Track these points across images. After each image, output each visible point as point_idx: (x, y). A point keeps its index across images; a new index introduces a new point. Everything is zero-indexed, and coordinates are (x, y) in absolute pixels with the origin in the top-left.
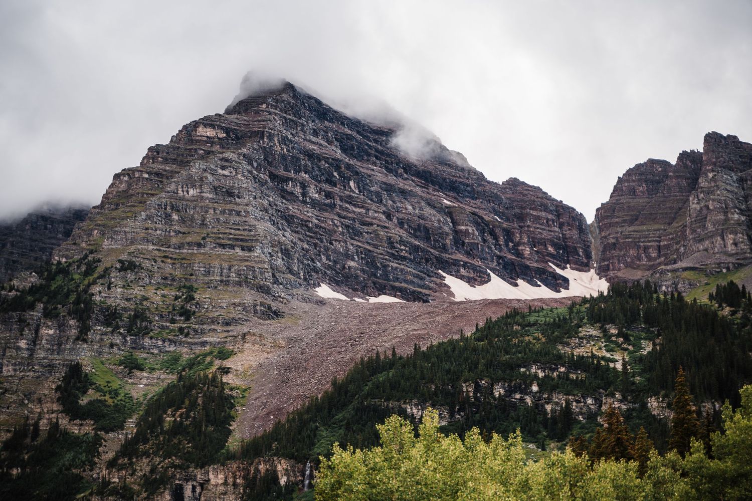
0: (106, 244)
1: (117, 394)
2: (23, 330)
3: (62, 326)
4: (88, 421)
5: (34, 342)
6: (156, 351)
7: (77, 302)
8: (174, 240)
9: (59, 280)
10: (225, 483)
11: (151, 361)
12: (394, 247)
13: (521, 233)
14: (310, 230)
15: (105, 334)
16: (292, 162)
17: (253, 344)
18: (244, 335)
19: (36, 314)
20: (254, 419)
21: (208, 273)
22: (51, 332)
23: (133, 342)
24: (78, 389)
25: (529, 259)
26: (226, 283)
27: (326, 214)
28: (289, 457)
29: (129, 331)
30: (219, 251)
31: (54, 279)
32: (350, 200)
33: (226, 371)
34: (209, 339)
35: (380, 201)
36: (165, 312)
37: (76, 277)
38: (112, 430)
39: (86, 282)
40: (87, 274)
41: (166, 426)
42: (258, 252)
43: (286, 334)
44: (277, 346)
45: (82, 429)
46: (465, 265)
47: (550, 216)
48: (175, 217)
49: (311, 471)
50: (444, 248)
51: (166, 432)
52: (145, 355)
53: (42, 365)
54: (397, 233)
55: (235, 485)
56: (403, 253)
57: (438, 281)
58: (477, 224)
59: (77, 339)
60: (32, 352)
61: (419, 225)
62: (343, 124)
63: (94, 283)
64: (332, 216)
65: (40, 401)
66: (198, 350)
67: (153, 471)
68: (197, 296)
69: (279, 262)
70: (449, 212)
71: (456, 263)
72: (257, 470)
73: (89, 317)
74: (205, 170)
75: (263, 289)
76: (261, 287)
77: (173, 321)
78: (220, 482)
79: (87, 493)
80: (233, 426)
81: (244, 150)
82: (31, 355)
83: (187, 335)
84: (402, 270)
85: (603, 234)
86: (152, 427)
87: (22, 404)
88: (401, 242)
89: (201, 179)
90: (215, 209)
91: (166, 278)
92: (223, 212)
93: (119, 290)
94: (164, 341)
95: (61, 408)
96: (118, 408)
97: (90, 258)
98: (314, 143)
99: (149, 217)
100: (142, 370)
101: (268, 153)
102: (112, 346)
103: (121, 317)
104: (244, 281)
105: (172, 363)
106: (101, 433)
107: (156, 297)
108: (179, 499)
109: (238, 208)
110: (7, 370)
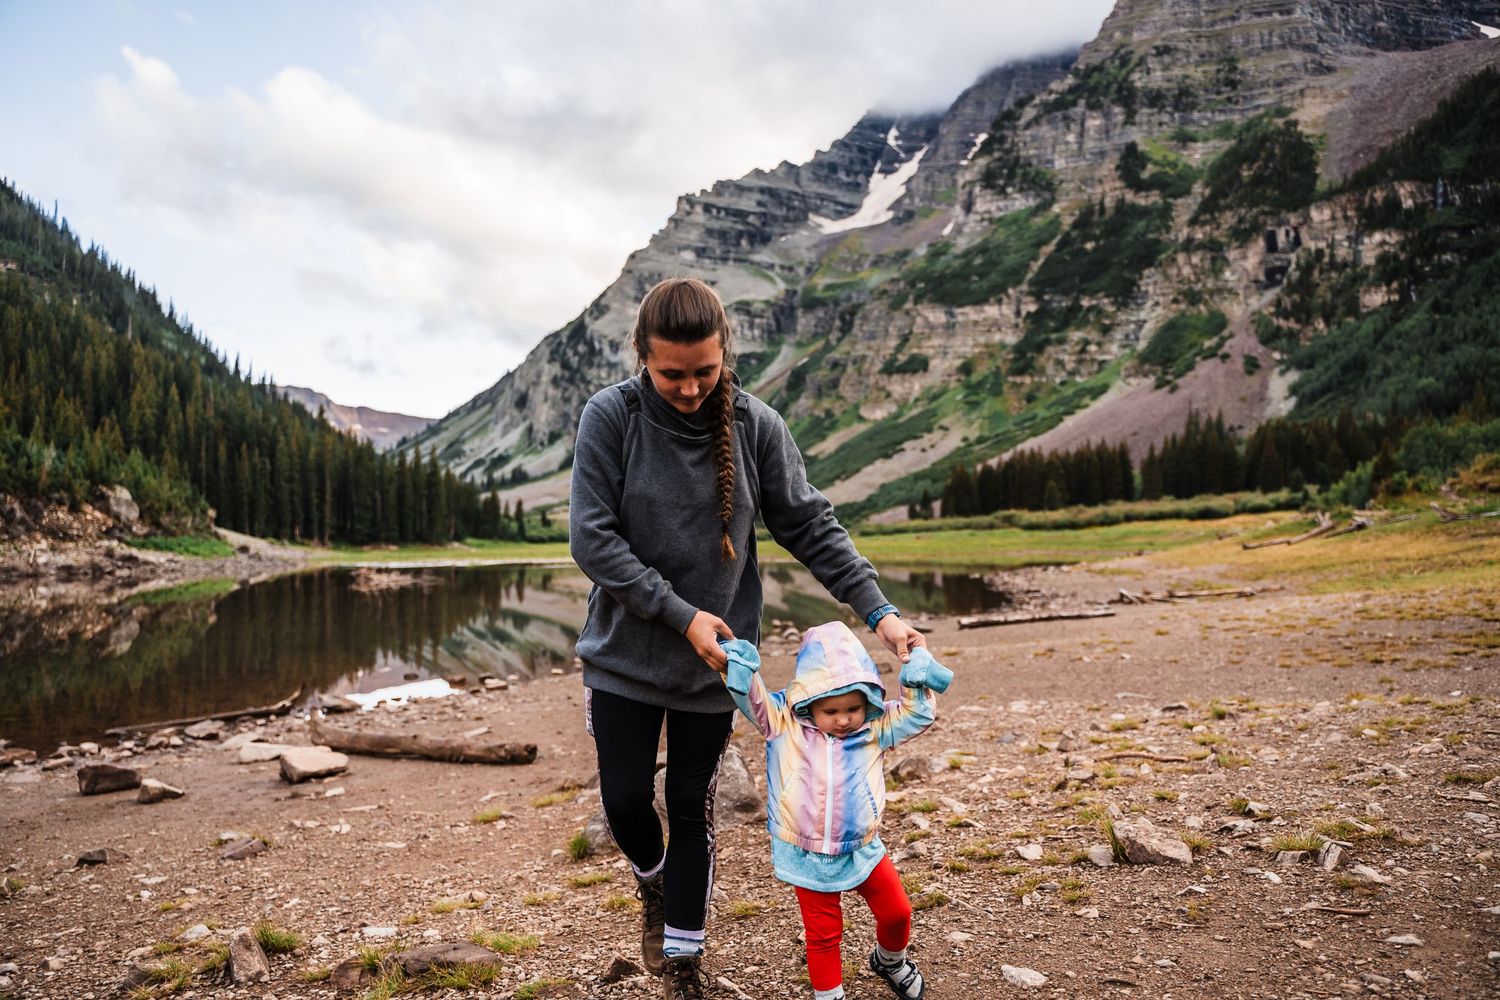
1: (1177, 166)
2: (1068, 127)
3: (1107, 116)
4: (1154, 192)
5: (1082, 135)
6: (1205, 123)
7: (1120, 90)
8: (1206, 20)
9: (1096, 77)
10: (1333, 218)
11: (1202, 133)
15: (1152, 115)
17: (1314, 97)
18: (1302, 92)
19: (1080, 108)
20: (1342, 160)
21: (1247, 42)
22: (1097, 122)
23: (1182, 118)
24: (1137, 165)
26: (1269, 48)
28: (1412, 178)
29: (1176, 108)
30: (1256, 20)
31: (1090, 77)
33: (1295, 123)
34: (1261, 102)
36: (1210, 87)
37: (1112, 71)
38: (1180, 196)
39: (1124, 72)
40: (1122, 66)
41: (1246, 180)
42: (1298, 14)
43: (1345, 84)
44: (1340, 96)
45: (1154, 198)
49: (1445, 188)
51: (1246, 185)
52: (1194, 129)
53: (1092, 154)
56: (1436, 6)
57: (1475, 31)
59: (1125, 123)
60: (1080, 144)
63: (1132, 71)
65: (1101, 182)
66: (1251, 114)
67: (1241, 221)
68: (1240, 66)
69: (1320, 21)
71: (1489, 11)
72: (1373, 199)
73: (1134, 102)
75: (1310, 48)
76: (1307, 46)
77: (1219, 93)
78: (1326, 218)
79: (1170, 252)
80: (1319, 170)
82: (1080, 148)
83: (1237, 103)
84: (1436, 24)
86: (1230, 183)
87: (1080, 190)
91: (1202, 56)
93: (1159, 74)
94: (1213, 112)
95: (1123, 184)
96: (1181, 177)
97: (1123, 51)
99: (1174, 4)
100: (1196, 141)
102: (1161, 124)
103: (1165, 97)
104: (1288, 43)
105: (1225, 131)
106: (1171, 200)
107: (1197, 74)
108: (1272, 245)
110: (1059, 164)
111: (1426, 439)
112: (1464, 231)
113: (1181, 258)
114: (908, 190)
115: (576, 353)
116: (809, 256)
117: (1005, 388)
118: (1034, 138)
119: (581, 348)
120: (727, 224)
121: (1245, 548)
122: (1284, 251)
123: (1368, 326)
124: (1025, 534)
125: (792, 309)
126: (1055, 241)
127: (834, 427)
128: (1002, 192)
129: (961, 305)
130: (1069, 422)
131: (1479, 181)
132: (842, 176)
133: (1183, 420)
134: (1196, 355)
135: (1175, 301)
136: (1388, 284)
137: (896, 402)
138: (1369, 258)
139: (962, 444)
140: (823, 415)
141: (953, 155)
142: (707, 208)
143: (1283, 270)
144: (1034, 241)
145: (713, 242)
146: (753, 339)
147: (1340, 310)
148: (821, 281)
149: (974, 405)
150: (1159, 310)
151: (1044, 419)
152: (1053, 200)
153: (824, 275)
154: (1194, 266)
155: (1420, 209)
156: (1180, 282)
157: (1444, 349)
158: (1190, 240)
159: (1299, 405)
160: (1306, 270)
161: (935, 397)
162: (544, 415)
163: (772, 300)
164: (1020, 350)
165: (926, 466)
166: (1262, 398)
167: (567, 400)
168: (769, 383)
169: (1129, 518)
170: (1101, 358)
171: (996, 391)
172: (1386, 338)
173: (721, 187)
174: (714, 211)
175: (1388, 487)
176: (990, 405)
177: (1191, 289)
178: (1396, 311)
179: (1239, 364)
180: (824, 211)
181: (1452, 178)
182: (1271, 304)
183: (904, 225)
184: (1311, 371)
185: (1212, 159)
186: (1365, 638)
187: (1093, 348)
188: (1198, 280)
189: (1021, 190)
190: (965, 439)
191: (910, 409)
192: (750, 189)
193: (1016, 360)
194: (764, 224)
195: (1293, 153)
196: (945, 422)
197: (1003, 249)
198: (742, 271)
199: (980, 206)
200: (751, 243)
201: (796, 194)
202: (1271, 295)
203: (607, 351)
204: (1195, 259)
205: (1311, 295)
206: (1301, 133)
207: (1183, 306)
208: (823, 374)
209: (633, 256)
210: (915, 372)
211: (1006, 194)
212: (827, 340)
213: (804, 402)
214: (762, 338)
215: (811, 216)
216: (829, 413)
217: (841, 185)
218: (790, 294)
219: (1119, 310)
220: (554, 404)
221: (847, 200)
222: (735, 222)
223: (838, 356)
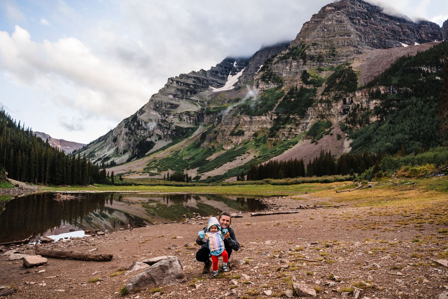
0: (306, 39)
1: (318, 78)
2: (287, 65)
3: (298, 62)
4: (311, 85)
5: (291, 67)
6: (326, 66)
7: (302, 55)
8: (326, 36)
9: (295, 50)
10: (362, 95)
11: (325, 69)
12: (387, 36)
14: (362, 32)
15: (311, 62)
17: (357, 61)
18: (353, 59)
19: (290, 59)
20: (364, 79)
21: (338, 44)
22: (295, 64)
23: (319, 64)
24: (307, 77)
25: (425, 38)
26: (344, 46)
27: (366, 28)
28: (384, 85)
29: (318, 61)
30: (341, 37)
31: (293, 50)
32: (372, 24)
33: (351, 67)
34: (342, 61)
35: (380, 24)
36: (327, 55)
37: (300, 49)
38: (319, 87)
39: (303, 50)
40: (302, 48)
41: (338, 83)
42: (352, 36)
43: (365, 57)
44: (364, 61)
45: (311, 87)
46: (407, 40)
47: (428, 26)
48: (325, 30)
49: (393, 89)
50: (400, 36)
51: (338, 85)
52: (323, 67)
53: (294, 73)
54: (387, 32)
55: (365, 95)
56: (390, 37)
58: (409, 29)
59: (303, 64)
60: (290, 70)
61: (392, 30)
62: (366, 4)
63: (306, 49)
64: (368, 28)
65: (296, 81)
66: (339, 64)
67: (336, 95)
68: (336, 50)
69: (358, 39)
70: (399, 26)
71: (404, 40)
72: (373, 90)
73: (306, 59)
74: (333, 16)
76: (355, 46)
77: (330, 57)
78: (360, 95)
79: (316, 103)
80: (358, 81)
81: (342, 11)
82: (290, 71)
83: (335, 61)
84: (390, 42)
85: (446, 29)
86: (333, 83)
87: (290, 83)
88: (389, 34)
89: (332, 19)
90: (337, 27)
91: (325, 47)
92: (340, 27)
93: (313, 51)
94: (328, 63)
95: (303, 82)
96: (319, 81)
97: (303, 44)
98: (360, 9)
99: (318, 31)
100: (323, 71)
101: (348, 11)
102: (313, 65)
103: (315, 58)
104: (349, 45)
105: (332, 68)
106: (316, 88)
107: (324, 52)
108: (345, 102)
109: (344, 25)
110: (284, 75)
111: (388, 161)
112: (398, 101)
113: (319, 105)
114: (239, 80)
115: (134, 125)
116: (209, 99)
117: (267, 141)
118: (277, 67)
119: (135, 124)
120: (183, 87)
121: (337, 192)
122: (348, 104)
123: (372, 127)
124: (272, 186)
125: (203, 114)
126: (283, 98)
127: (214, 151)
128: (267, 82)
129: (255, 116)
130: (286, 152)
131: (402, 87)
132: (219, 75)
133: (319, 153)
134: (323, 134)
135: (317, 117)
136: (377, 115)
137: (234, 144)
138: (372, 107)
139: (254, 158)
140: (211, 148)
141: (253, 71)
142: (177, 82)
143: (348, 110)
144: (277, 97)
145: (179, 93)
146: (190, 123)
147: (364, 122)
148: (212, 106)
149: (258, 146)
150: (313, 120)
151: (278, 151)
152: (282, 86)
153: (213, 104)
154: (323, 107)
155: (386, 94)
156: (319, 112)
157: (393, 135)
158: (321, 100)
159: (352, 149)
160: (354, 110)
161: (246, 143)
162: (122, 145)
163: (197, 111)
164: (271, 130)
165: (243, 164)
166: (342, 147)
167: (130, 140)
168: (195, 137)
169: (303, 182)
170: (295, 133)
171: (264, 142)
172: (377, 131)
173: (182, 76)
174: (180, 83)
175: (377, 175)
176: (262, 146)
177: (322, 114)
178: (380, 123)
179: (335, 137)
180: (214, 85)
181: (395, 86)
182: (344, 120)
183: (238, 91)
184: (356, 139)
185: (328, 76)
186: (370, 222)
187: (293, 130)
188: (324, 112)
189: (273, 82)
190: (255, 156)
191: (238, 147)
192: (191, 77)
193: (270, 133)
194: (195, 88)
195: (351, 76)
196: (248, 151)
197: (267, 99)
198: (187, 102)
199: (260, 86)
200: (191, 94)
201: (205, 79)
202: (344, 117)
203: (144, 125)
204: (323, 105)
205: (356, 118)
206: (353, 70)
207: (319, 119)
208: (212, 135)
209: (153, 96)
210: (240, 135)
211: (268, 83)
212: (213, 125)
213: (206, 143)
214: (193, 123)
215: (209, 86)
216: (213, 147)
217: (219, 78)
218: (202, 110)
219: (301, 119)
220: (126, 141)
221: (221, 82)
222: (186, 87)
223: (216, 129)
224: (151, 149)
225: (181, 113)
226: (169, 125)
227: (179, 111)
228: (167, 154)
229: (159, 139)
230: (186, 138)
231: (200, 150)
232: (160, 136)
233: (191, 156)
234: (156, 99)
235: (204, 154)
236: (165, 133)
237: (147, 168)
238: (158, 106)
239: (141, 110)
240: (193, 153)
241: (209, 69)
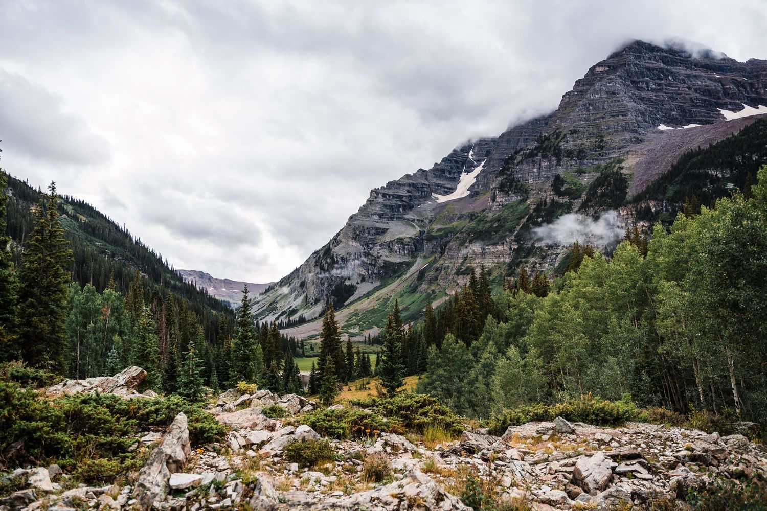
0: (563, 124)
1: (576, 184)
2: (534, 165)
3: (550, 161)
4: (566, 197)
5: (540, 169)
6: (590, 165)
7: (555, 150)
8: (592, 118)
9: (546, 143)
10: (628, 214)
11: (589, 169)
12: (693, 102)
13: (758, 84)
14: (652, 102)
15: (568, 161)
16: (640, 74)
17: (632, 155)
18: (628, 152)
19: (539, 157)
20: (637, 186)
21: (608, 129)
22: (546, 164)
23: (580, 162)
24: (560, 184)
25: (763, 95)
26: (617, 131)
27: (659, 94)
28: (655, 199)
29: (578, 158)
30: (612, 118)
31: (544, 143)
32: (670, 85)
33: (622, 168)
34: (612, 156)
35: (685, 83)
36: (592, 148)
37: (553, 140)
38: (576, 199)
39: (557, 142)
40: (557, 138)
41: (599, 194)
42: (629, 116)
43: (647, 148)
44: (643, 154)
45: (566, 200)
46: (730, 104)
48: (591, 108)
50: (719, 98)
51: (599, 197)
52: (585, 167)
53: (544, 177)
54: (694, 95)
55: (632, 214)
56: (699, 104)
57: (717, 113)
58: (735, 84)
59: (557, 165)
60: (539, 173)
61: (705, 90)
63: (561, 141)
64: (662, 94)
65: (545, 191)
66: (608, 161)
68: (605, 139)
69: (640, 118)
70: (719, 81)
71: (726, 104)
72: (641, 207)
73: (560, 155)
74: (601, 86)
76: (633, 130)
77: (596, 151)
78: (625, 213)
80: (628, 190)
81: (618, 73)
82: (539, 174)
83: (602, 156)
84: (699, 112)
86: (593, 195)
87: (538, 193)
88: (697, 99)
89: (600, 90)
90: (608, 101)
91: (590, 134)
92: (612, 102)
93: (571, 142)
94: (593, 160)
95: (554, 193)
96: (577, 190)
97: (557, 132)
98: (650, 63)
99: (580, 110)
100: (585, 173)
101: (628, 72)
102: (571, 165)
103: (573, 153)
104: (625, 129)
105: (597, 168)
106: (572, 201)
107: (587, 142)
109: (618, 99)
110: (531, 181)
114: (477, 181)
115: (327, 262)
116: (430, 214)
118: (521, 170)
119: (329, 260)
120: (393, 202)
125: (422, 241)
126: (527, 217)
127: (435, 298)
128: (507, 193)
129: (488, 245)
131: (677, 203)
132: (447, 174)
137: (461, 287)
140: (431, 293)
141: (496, 165)
142: (384, 195)
144: (519, 216)
145: (387, 210)
146: (405, 255)
148: (436, 227)
150: (565, 250)
152: (527, 198)
153: (437, 223)
155: (657, 212)
162: (312, 291)
163: (413, 237)
164: (510, 265)
168: (411, 276)
170: (541, 270)
173: (391, 185)
174: (387, 196)
180: (439, 191)
183: (474, 199)
185: (590, 182)
187: (538, 265)
189: (514, 193)
192: (404, 185)
193: (509, 269)
194: (410, 200)
195: (618, 183)
197: (505, 220)
198: (400, 223)
199: (498, 199)
200: (405, 210)
201: (425, 185)
203: (340, 261)
206: (623, 173)
208: (431, 273)
209: (351, 218)
210: (468, 274)
211: (509, 194)
212: (435, 257)
213: (424, 286)
214: (409, 255)
215: (433, 194)
216: (433, 292)
217: (447, 179)
218: (421, 233)
219: (549, 249)
220: (317, 286)
221: (449, 186)
222: (397, 201)
223: (438, 265)
224: (351, 296)
225: (391, 241)
226: (375, 260)
227: (387, 238)
228: (372, 304)
229: (362, 281)
230: (399, 277)
231: (417, 295)
232: (363, 276)
233: (405, 305)
234: (355, 222)
235: (421, 302)
236: (370, 272)
237: (345, 326)
238: (358, 232)
239: (335, 238)
240: (408, 300)
241: (431, 168)
